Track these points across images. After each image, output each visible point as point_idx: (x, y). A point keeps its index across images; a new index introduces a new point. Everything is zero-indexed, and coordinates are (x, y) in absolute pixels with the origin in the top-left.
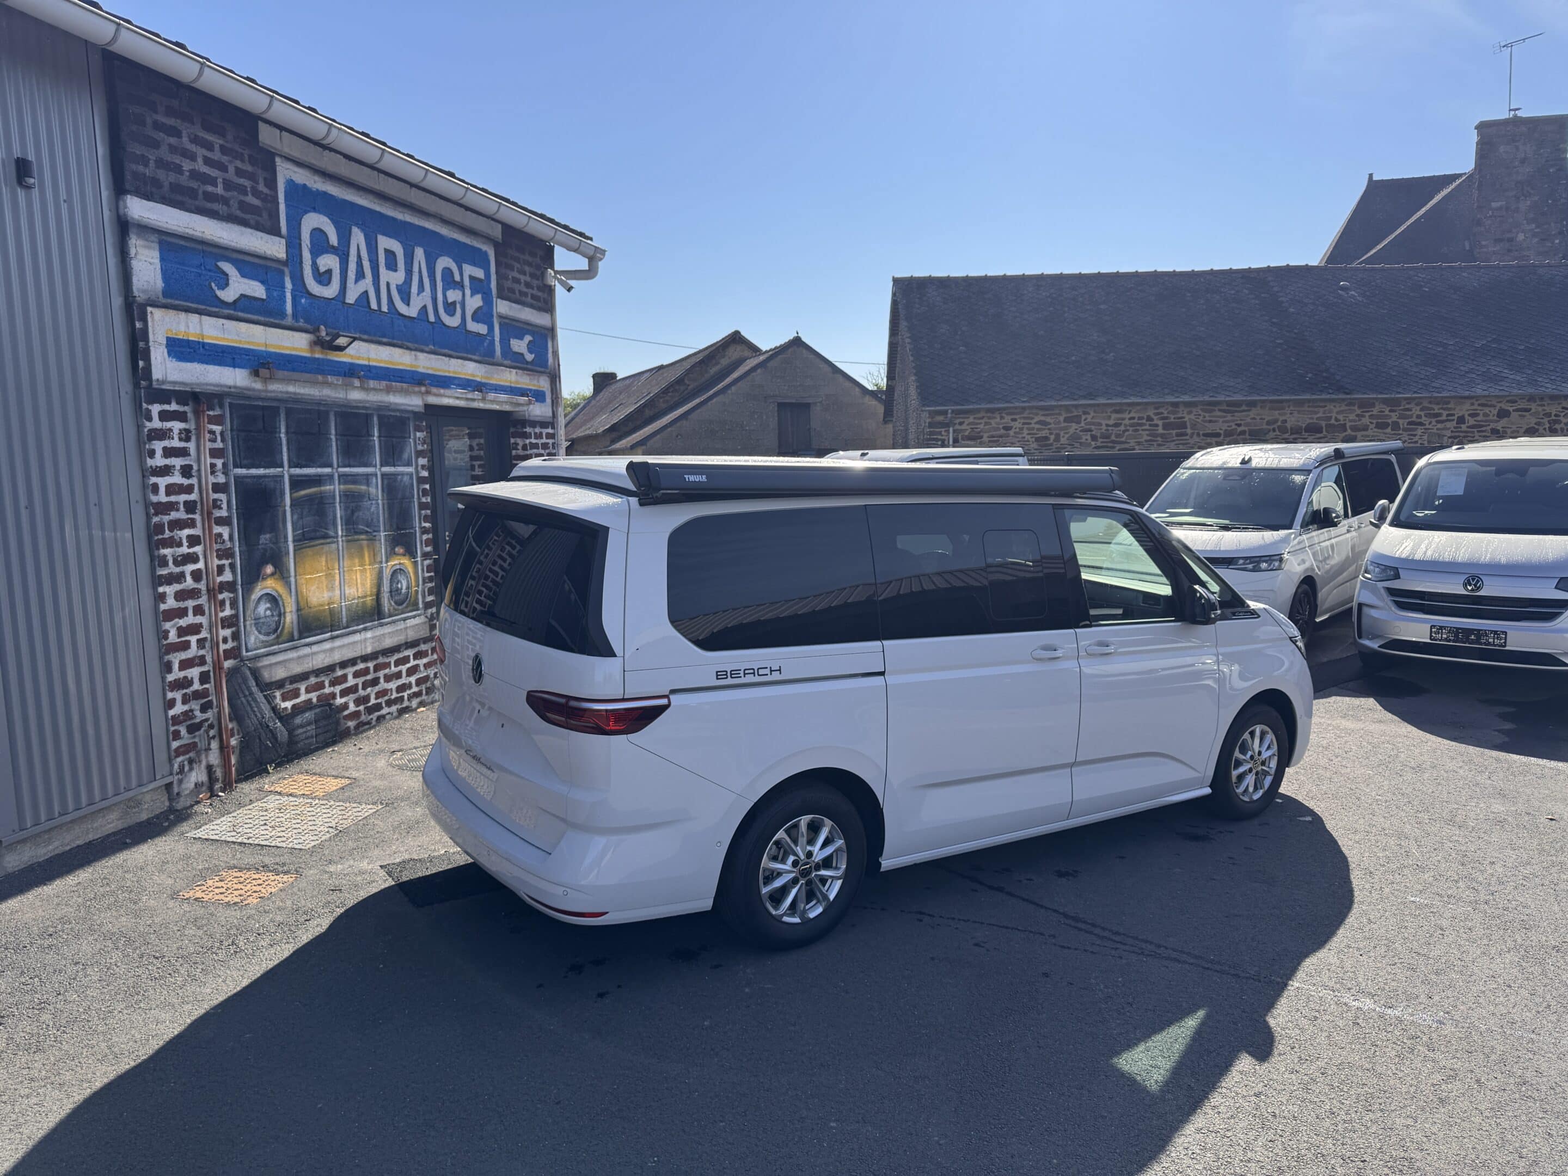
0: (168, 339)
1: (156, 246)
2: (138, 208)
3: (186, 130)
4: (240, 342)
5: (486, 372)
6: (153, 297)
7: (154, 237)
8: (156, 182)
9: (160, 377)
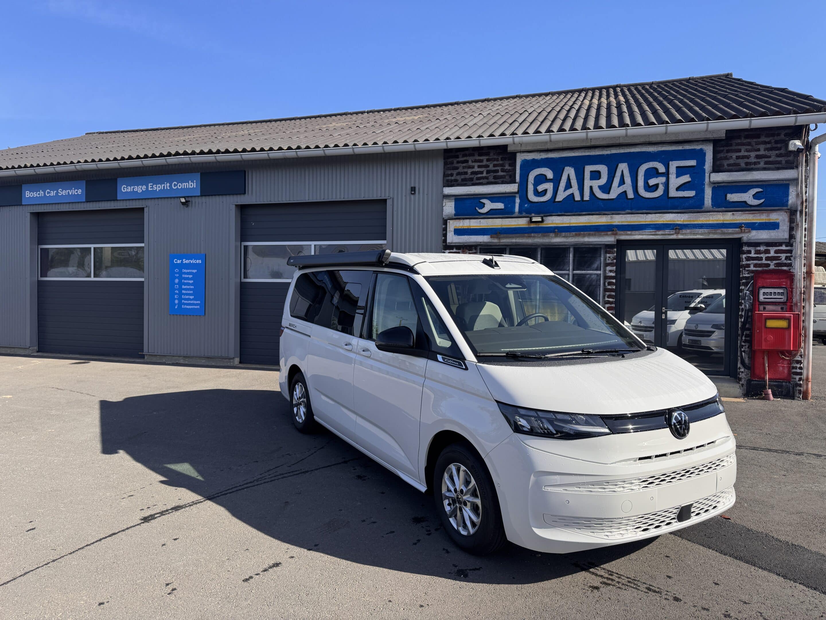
0: (455, 229)
1: (454, 200)
2: (448, 191)
3: (470, 159)
4: (488, 226)
5: (688, 218)
6: (451, 217)
7: (453, 198)
8: (456, 180)
9: (450, 241)
